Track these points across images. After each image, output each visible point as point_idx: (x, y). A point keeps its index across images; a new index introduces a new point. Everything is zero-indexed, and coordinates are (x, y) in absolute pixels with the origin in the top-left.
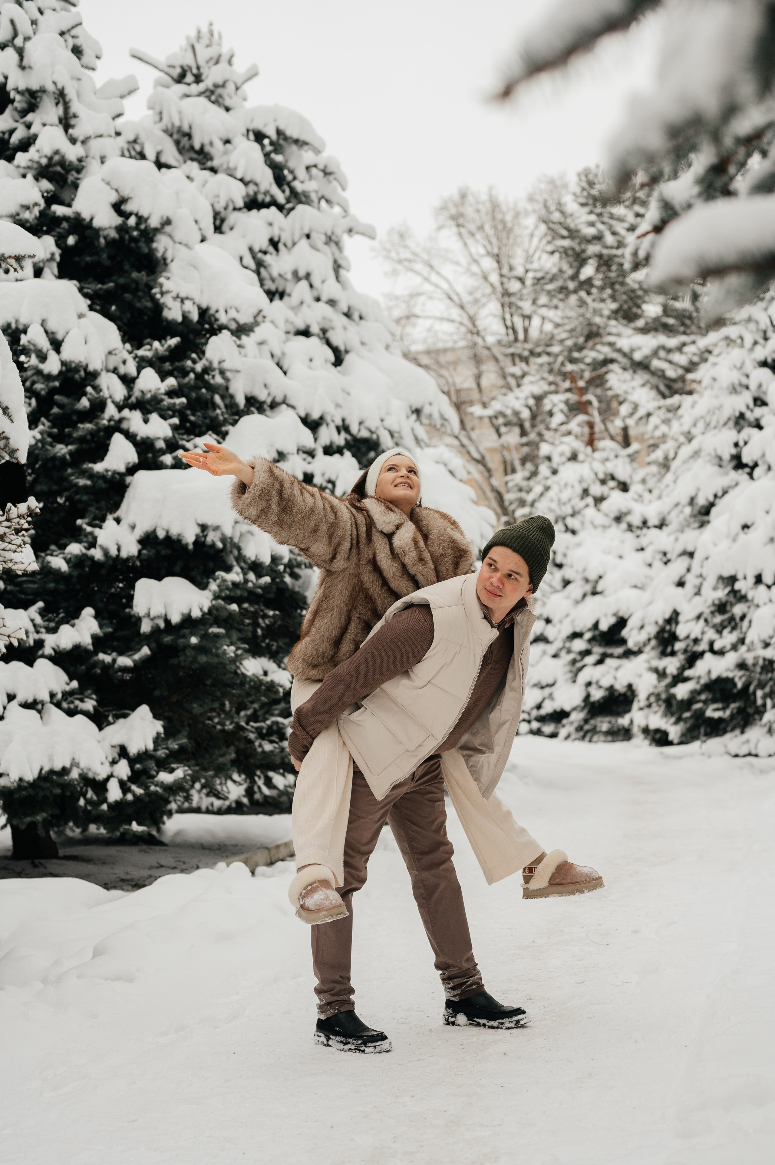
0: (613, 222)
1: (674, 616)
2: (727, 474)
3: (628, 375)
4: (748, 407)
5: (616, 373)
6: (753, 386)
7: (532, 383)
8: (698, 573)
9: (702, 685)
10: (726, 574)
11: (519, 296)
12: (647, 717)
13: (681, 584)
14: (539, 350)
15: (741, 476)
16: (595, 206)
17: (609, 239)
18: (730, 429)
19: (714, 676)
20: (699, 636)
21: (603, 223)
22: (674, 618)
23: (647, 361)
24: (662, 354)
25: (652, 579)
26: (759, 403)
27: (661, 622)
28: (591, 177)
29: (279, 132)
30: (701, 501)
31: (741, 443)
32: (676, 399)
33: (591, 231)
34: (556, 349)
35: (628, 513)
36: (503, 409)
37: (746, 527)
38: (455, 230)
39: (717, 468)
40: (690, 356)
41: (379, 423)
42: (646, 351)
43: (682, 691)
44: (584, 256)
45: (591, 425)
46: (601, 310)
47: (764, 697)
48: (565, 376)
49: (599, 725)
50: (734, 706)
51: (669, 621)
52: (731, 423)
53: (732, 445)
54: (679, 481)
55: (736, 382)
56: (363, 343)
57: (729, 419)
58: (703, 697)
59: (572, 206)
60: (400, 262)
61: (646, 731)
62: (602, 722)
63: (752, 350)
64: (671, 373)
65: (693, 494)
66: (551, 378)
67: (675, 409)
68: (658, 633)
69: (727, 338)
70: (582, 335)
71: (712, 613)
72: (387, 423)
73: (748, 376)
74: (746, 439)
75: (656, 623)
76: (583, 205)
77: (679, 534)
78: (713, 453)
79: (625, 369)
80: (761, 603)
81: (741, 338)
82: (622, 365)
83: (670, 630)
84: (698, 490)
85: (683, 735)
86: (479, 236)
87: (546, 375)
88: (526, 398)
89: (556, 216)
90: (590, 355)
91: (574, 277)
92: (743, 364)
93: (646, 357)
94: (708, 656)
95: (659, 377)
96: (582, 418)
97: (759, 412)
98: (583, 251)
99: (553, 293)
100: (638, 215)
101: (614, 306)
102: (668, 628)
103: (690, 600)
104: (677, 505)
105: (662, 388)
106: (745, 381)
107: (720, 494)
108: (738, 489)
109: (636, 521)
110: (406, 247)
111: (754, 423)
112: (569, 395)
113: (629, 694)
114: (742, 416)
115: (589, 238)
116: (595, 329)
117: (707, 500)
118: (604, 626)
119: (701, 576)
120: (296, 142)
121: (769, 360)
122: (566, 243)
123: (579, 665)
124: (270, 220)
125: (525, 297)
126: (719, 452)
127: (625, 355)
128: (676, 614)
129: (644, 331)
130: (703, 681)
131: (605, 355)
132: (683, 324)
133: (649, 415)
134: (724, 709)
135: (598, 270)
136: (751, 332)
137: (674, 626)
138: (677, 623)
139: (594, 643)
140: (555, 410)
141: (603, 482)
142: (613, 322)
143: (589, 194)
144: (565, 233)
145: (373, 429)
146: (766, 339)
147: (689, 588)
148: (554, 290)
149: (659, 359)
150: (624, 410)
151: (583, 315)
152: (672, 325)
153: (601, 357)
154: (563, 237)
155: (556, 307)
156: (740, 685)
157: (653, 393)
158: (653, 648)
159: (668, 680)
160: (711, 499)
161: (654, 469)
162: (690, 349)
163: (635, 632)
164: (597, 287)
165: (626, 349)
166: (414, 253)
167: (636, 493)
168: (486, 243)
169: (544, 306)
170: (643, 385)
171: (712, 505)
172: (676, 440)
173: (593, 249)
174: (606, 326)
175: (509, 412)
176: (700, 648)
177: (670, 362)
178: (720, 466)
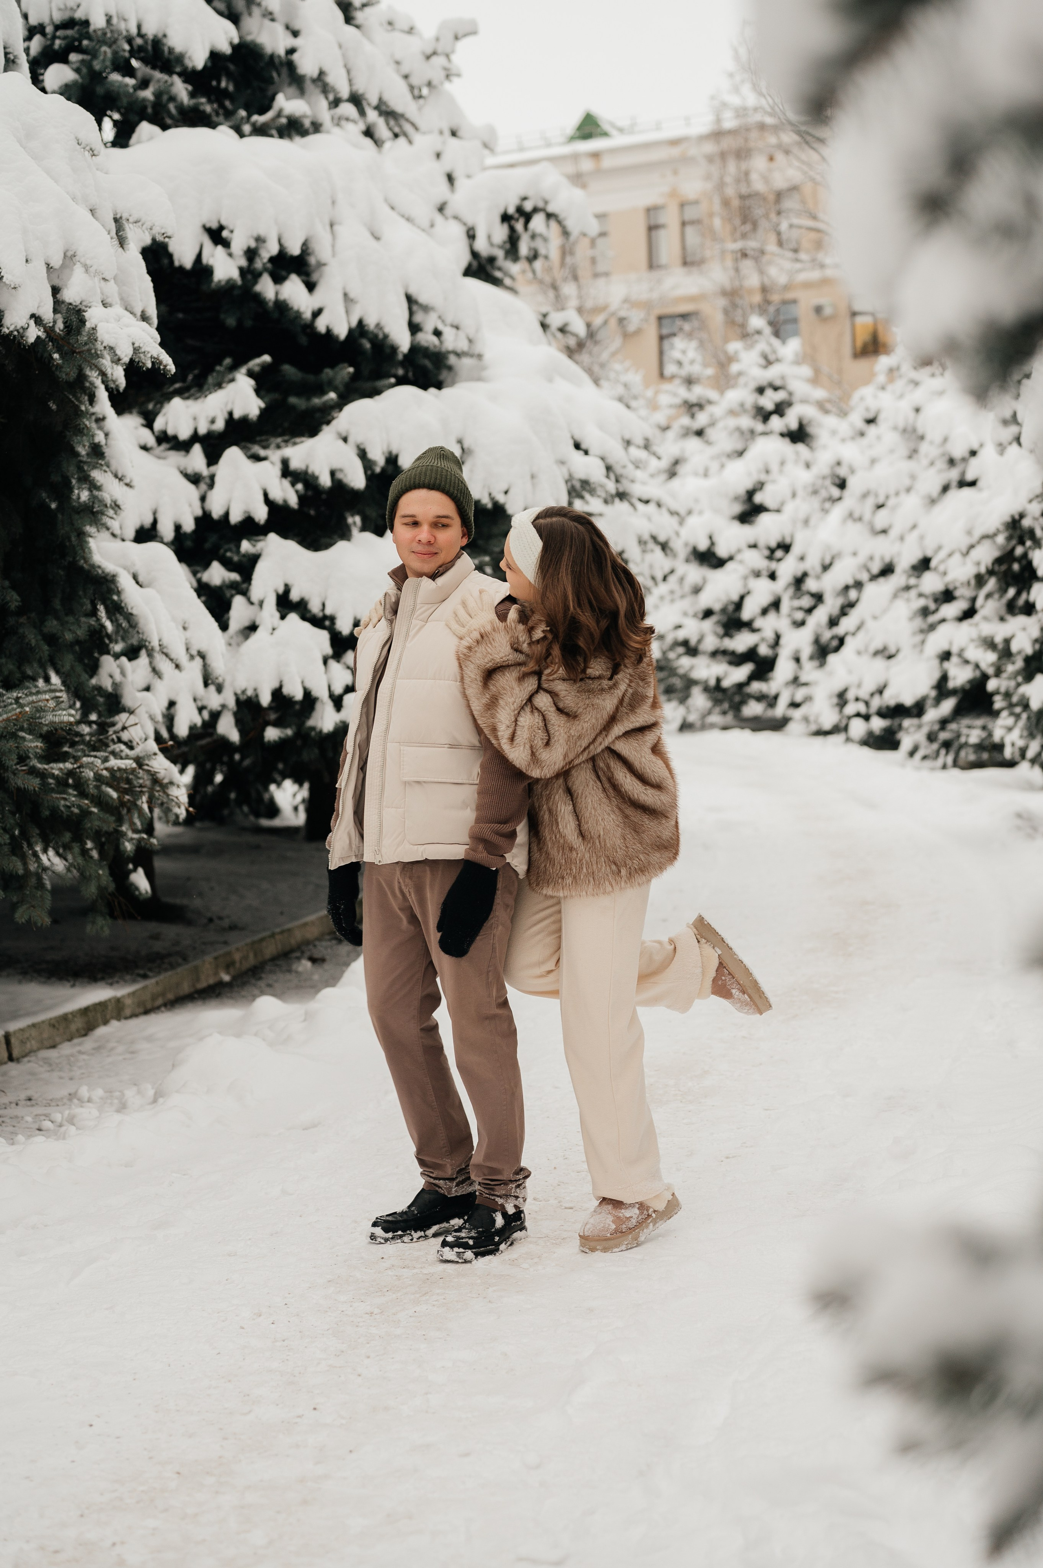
123: (932, 619)
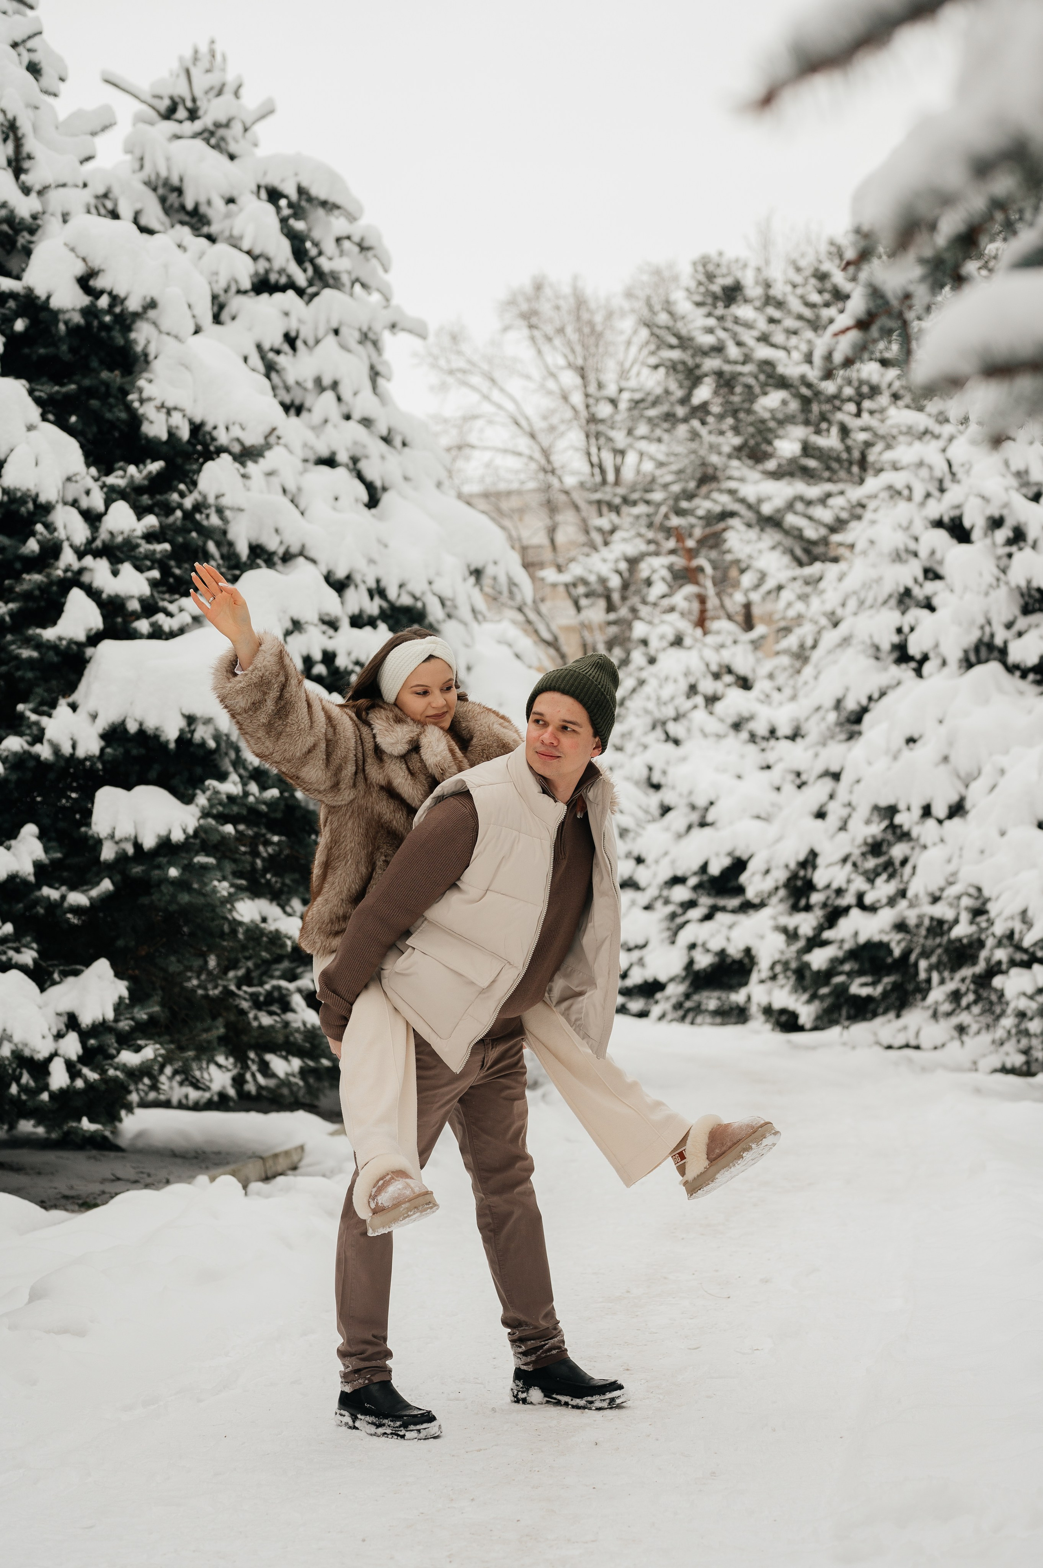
0: (739, 329)
1: (811, 858)
2: (885, 669)
3: (753, 534)
4: (916, 581)
5: (738, 531)
6: (923, 553)
7: (624, 540)
8: (846, 801)
9: (846, 952)
10: (884, 803)
11: (609, 423)
12: (770, 992)
13: (821, 815)
14: (635, 496)
15: (906, 672)
16: (715, 306)
17: (733, 351)
18: (891, 609)
19: (862, 940)
20: (844, 886)
21: (725, 329)
22: (810, 861)
23: (779, 516)
24: (799, 506)
25: (780, 808)
26: (931, 575)
27: (793, 865)
28: (711, 268)
29: (301, 191)
30: (851, 705)
31: (906, 629)
32: (817, 567)
33: (708, 340)
34: (657, 496)
35: (751, 718)
36: (586, 575)
37: (911, 740)
38: (525, 332)
39: (872, 662)
40: (837, 511)
41: (425, 586)
42: (778, 502)
43: (819, 959)
44: (698, 372)
45: (702, 599)
46: (719, 445)
47: (930, 969)
48: (669, 532)
49: (705, 1001)
50: (887, 980)
51: (803, 865)
52: (893, 602)
53: (893, 630)
54: (822, 677)
55: (901, 547)
56: (406, 479)
57: (890, 596)
58: (847, 967)
59: (684, 305)
60: (451, 372)
61: (768, 1011)
62: (709, 998)
63: (922, 504)
64: (811, 533)
65: (839, 694)
66: (650, 535)
67: (814, 582)
68: (789, 880)
69: (890, 488)
70: (693, 478)
71: (863, 855)
72: (436, 587)
73: (916, 539)
74: (913, 623)
75: (787, 866)
76: (699, 304)
77: (819, 749)
78: (868, 641)
79: (749, 525)
80: (929, 844)
81: (909, 488)
82: (745, 521)
83: (805, 876)
84: (847, 689)
85: (818, 1018)
86: (558, 341)
87: (643, 530)
88: (617, 561)
89: (663, 318)
90: (703, 506)
91: (685, 401)
92: (911, 522)
93: (778, 511)
94: (855, 912)
95: (795, 537)
96: (690, 589)
97: (930, 587)
98: (698, 366)
99: (656, 421)
100: (772, 321)
101: (737, 441)
102: (802, 873)
103: (833, 836)
104: (818, 709)
105: (799, 552)
106: (912, 546)
107: (876, 695)
108: (900, 690)
109: (760, 727)
110: (459, 353)
111: (924, 603)
112: (673, 559)
113: (746, 961)
114: (907, 592)
115: (706, 348)
116: (710, 471)
117: (859, 703)
118: (715, 870)
119: (849, 804)
120: (324, 204)
121: (946, 519)
122: (676, 355)
123: (680, 920)
124: (287, 308)
125: (618, 425)
126: (877, 640)
127: (750, 507)
128: (813, 855)
129: (777, 475)
130: (847, 946)
131: (723, 506)
132: (828, 468)
133: (780, 588)
134: (874, 984)
135: (716, 393)
136: (923, 480)
137: (810, 871)
138: (814, 867)
139: (700, 891)
140: (655, 577)
141: (717, 676)
142: (735, 463)
143: (707, 290)
144: (674, 341)
145: (418, 594)
146: (942, 490)
147: (833, 820)
148: (657, 417)
149: (796, 513)
150: (747, 580)
151: (694, 452)
152: (814, 469)
153: (718, 509)
154: (672, 347)
155: (659, 440)
156: (897, 952)
157: (786, 559)
158: (781, 901)
159: (801, 943)
160: (864, 702)
161: (785, 660)
162: (837, 502)
163: (758, 878)
164: (714, 415)
165: (752, 499)
166: (470, 362)
167: (763, 692)
168: (567, 351)
169: (643, 438)
170: (773, 548)
171: (865, 710)
172: (816, 623)
173: (711, 364)
174: (726, 467)
175: (592, 578)
176: (844, 901)
177: (810, 518)
178: (877, 658)
